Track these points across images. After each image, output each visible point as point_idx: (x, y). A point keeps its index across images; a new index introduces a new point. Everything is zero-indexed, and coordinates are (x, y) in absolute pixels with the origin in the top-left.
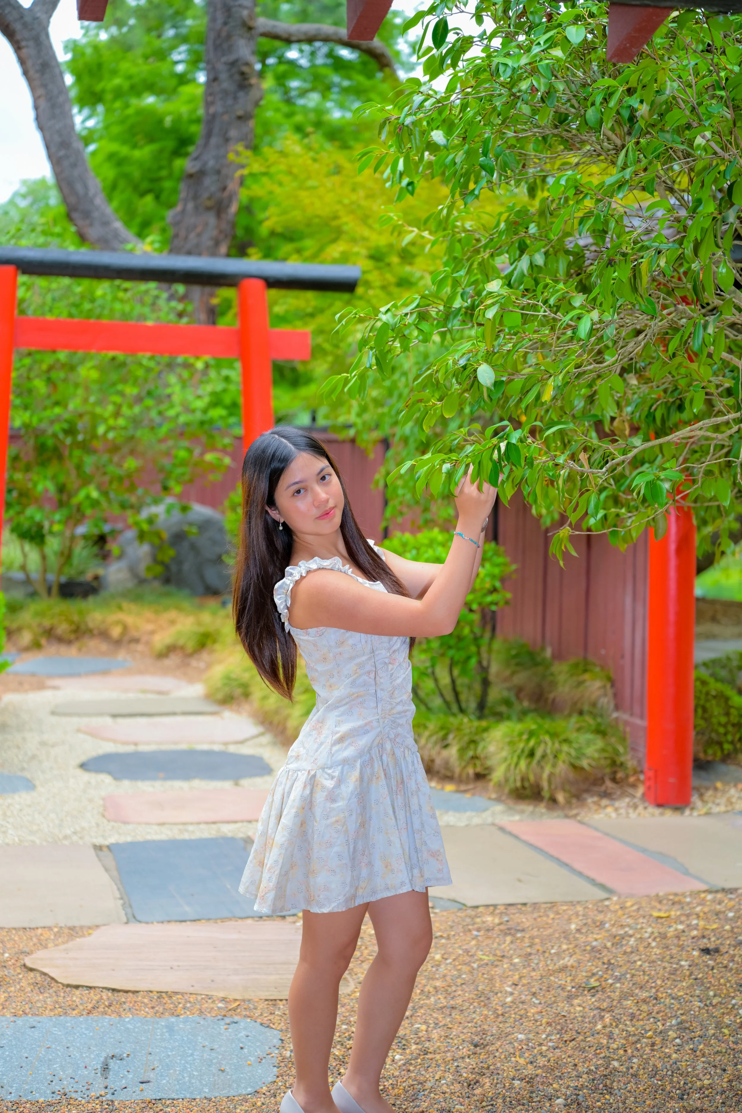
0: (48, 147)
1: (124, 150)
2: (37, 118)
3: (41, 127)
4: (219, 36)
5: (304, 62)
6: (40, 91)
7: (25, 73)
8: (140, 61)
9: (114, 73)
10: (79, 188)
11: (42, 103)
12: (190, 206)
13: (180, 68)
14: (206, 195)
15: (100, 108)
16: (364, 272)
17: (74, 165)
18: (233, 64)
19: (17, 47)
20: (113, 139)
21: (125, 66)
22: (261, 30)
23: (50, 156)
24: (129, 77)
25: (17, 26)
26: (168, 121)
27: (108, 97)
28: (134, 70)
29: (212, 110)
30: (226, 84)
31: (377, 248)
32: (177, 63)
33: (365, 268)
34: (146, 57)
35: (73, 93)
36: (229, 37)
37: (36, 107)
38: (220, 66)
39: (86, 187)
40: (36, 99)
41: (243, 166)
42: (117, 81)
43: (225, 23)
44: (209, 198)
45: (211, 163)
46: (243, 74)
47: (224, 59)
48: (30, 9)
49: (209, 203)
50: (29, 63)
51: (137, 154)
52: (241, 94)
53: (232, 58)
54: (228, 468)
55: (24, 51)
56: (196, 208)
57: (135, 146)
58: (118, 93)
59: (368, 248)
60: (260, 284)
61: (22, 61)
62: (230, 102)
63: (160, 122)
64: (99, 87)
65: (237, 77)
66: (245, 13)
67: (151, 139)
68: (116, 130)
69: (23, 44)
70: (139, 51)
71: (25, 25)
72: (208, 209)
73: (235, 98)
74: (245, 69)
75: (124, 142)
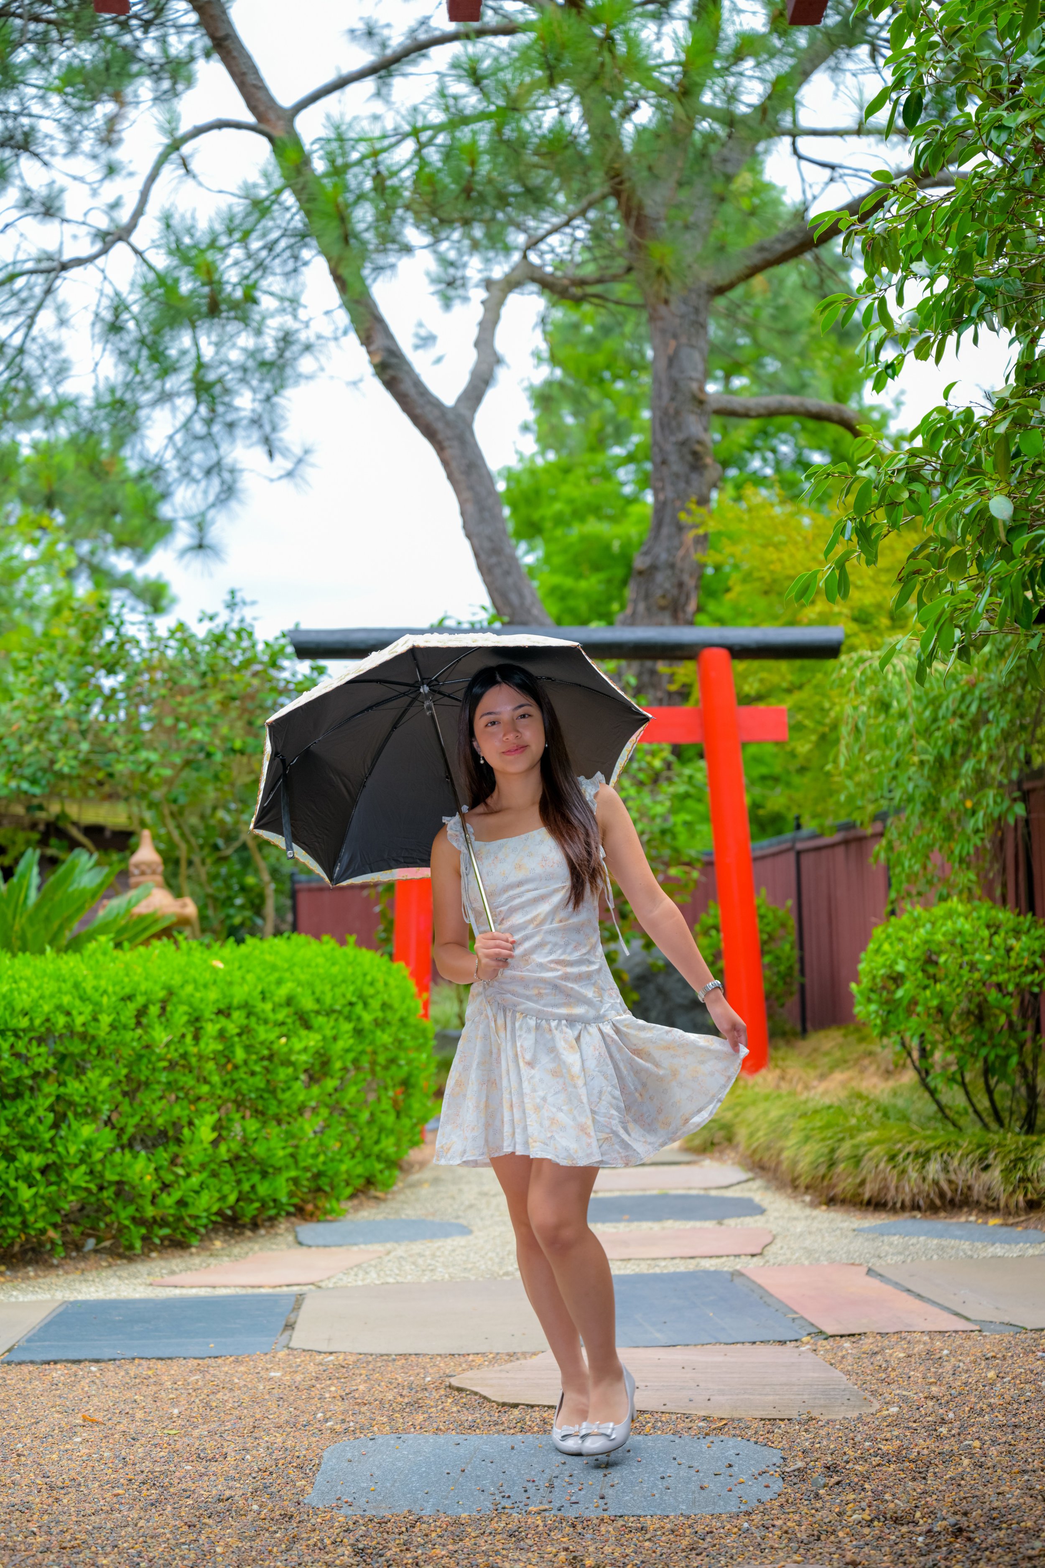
0: (477, 555)
1: (568, 582)
2: (465, 527)
3: (469, 536)
4: (665, 413)
6: (467, 495)
7: (450, 477)
8: (583, 483)
9: (554, 498)
10: (514, 598)
11: (470, 508)
12: (641, 607)
13: (628, 490)
14: (659, 592)
15: (539, 542)
16: (848, 636)
17: (507, 573)
18: (684, 443)
19: (440, 448)
20: (554, 571)
21: (566, 490)
22: (715, 406)
23: (480, 567)
24: (570, 501)
25: (439, 426)
26: (616, 546)
27: (548, 525)
28: (576, 493)
29: (662, 497)
30: (677, 466)
31: (862, 610)
32: (623, 484)
33: (849, 632)
34: (589, 478)
35: (510, 527)
36: (677, 413)
37: (463, 514)
38: (669, 447)
39: (521, 596)
40: (462, 503)
41: (697, 526)
42: (558, 506)
43: (672, 399)
44: (664, 597)
45: (664, 556)
46: (695, 454)
47: (673, 439)
48: (455, 408)
49: (663, 602)
50: (453, 465)
51: (583, 585)
52: (694, 476)
53: (681, 437)
55: (448, 452)
56: (648, 609)
57: (579, 576)
58: (560, 520)
59: (852, 608)
60: (724, 653)
61: (445, 463)
62: (682, 485)
63: (607, 548)
64: (536, 516)
65: (689, 458)
66: (694, 386)
67: (596, 568)
68: (557, 560)
69: (446, 444)
70: (579, 472)
71: (448, 424)
72: (662, 608)
73: (688, 482)
74: (698, 448)
75: (567, 573)
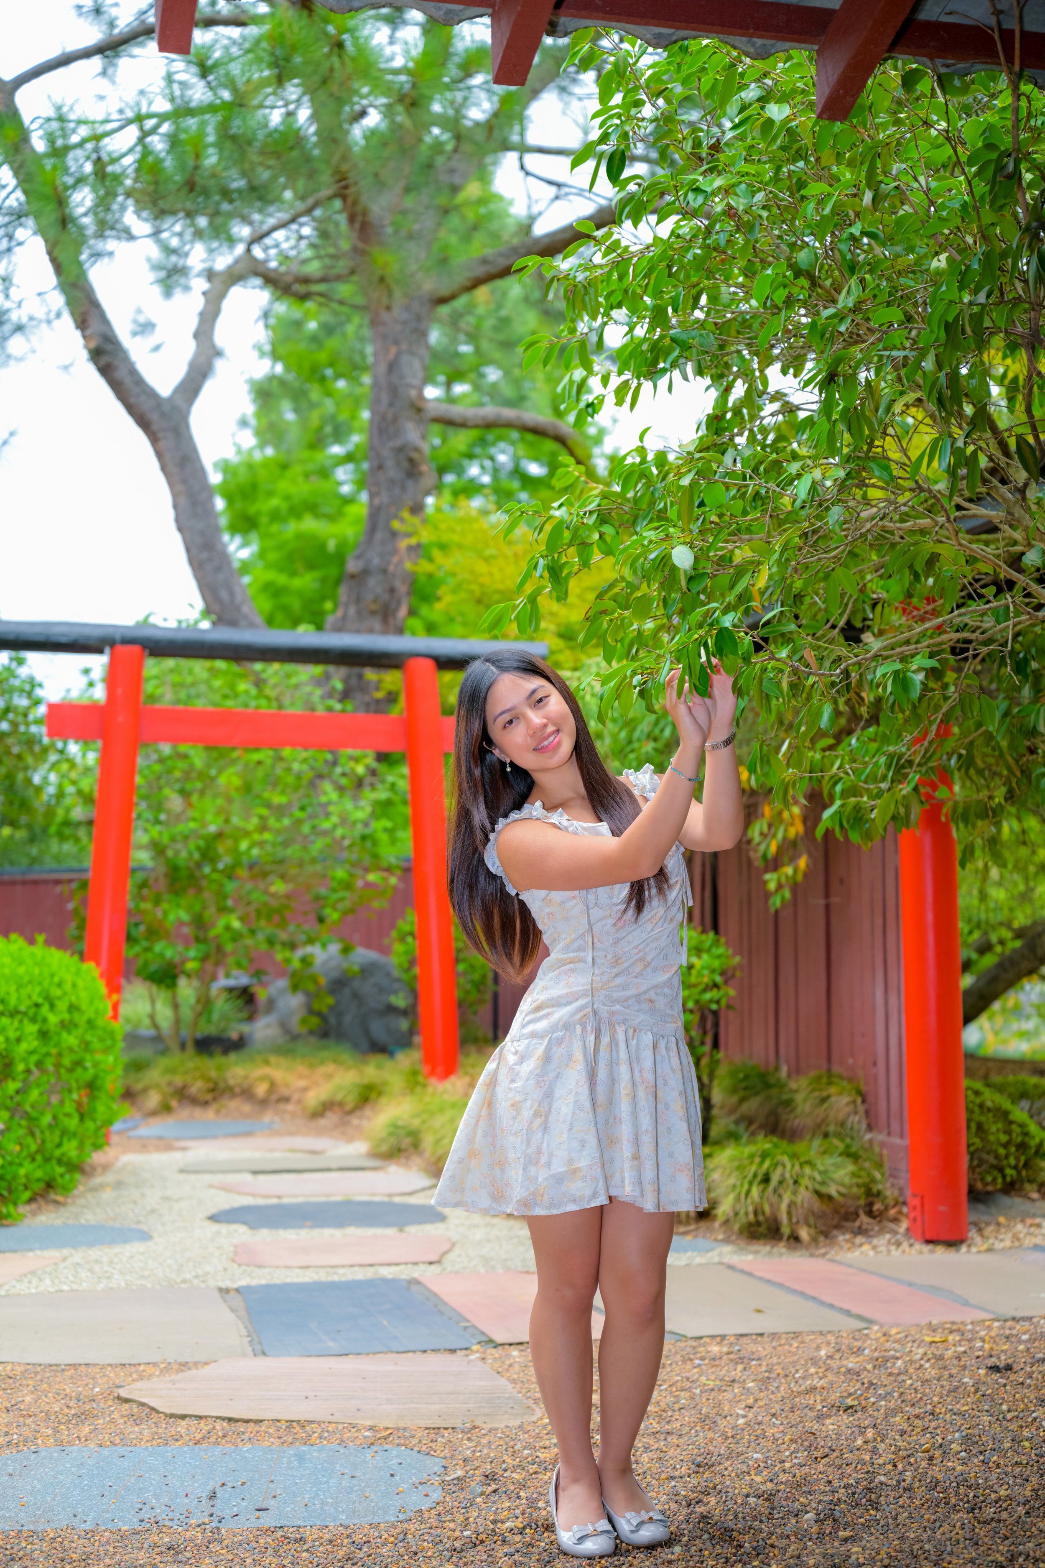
0: (188, 550)
1: (282, 579)
2: (177, 520)
3: (180, 529)
4: (383, 418)
5: (486, 479)
6: (180, 488)
7: (163, 468)
8: (300, 480)
9: (270, 494)
10: (224, 595)
11: (183, 501)
12: (352, 610)
13: (346, 489)
14: (370, 597)
15: (254, 536)
16: (552, 652)
17: (218, 569)
18: (401, 450)
19: (154, 438)
20: (268, 566)
21: (284, 486)
22: (433, 414)
23: (191, 561)
24: (287, 498)
25: (154, 417)
26: (331, 545)
27: (264, 520)
28: (293, 490)
29: (377, 501)
30: (393, 472)
31: (568, 626)
32: (340, 484)
33: (554, 648)
34: (307, 475)
35: (223, 521)
36: (395, 419)
37: (175, 506)
38: (386, 453)
39: (232, 593)
40: (175, 496)
41: (409, 535)
42: (275, 502)
43: (391, 405)
44: (375, 601)
45: (376, 561)
46: (411, 461)
47: (391, 444)
48: (170, 399)
49: (374, 607)
50: (167, 456)
51: (297, 583)
52: (410, 483)
53: (398, 443)
54: (395, 888)
55: (162, 444)
56: (359, 613)
57: (293, 574)
58: (276, 516)
59: (558, 625)
60: (429, 664)
61: (159, 455)
62: (397, 491)
63: (323, 546)
64: (252, 510)
65: (405, 464)
66: (413, 393)
67: (311, 566)
68: (272, 556)
69: (160, 435)
70: (297, 469)
71: (163, 414)
72: (373, 613)
73: (403, 488)
74: (414, 455)
75: (282, 570)
